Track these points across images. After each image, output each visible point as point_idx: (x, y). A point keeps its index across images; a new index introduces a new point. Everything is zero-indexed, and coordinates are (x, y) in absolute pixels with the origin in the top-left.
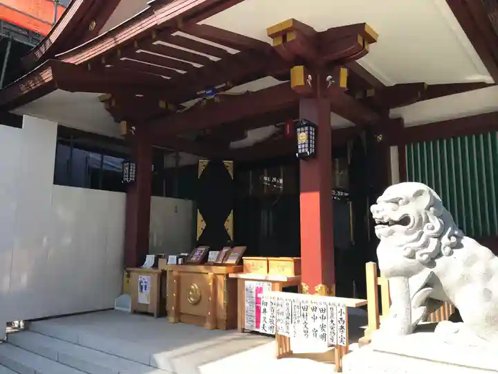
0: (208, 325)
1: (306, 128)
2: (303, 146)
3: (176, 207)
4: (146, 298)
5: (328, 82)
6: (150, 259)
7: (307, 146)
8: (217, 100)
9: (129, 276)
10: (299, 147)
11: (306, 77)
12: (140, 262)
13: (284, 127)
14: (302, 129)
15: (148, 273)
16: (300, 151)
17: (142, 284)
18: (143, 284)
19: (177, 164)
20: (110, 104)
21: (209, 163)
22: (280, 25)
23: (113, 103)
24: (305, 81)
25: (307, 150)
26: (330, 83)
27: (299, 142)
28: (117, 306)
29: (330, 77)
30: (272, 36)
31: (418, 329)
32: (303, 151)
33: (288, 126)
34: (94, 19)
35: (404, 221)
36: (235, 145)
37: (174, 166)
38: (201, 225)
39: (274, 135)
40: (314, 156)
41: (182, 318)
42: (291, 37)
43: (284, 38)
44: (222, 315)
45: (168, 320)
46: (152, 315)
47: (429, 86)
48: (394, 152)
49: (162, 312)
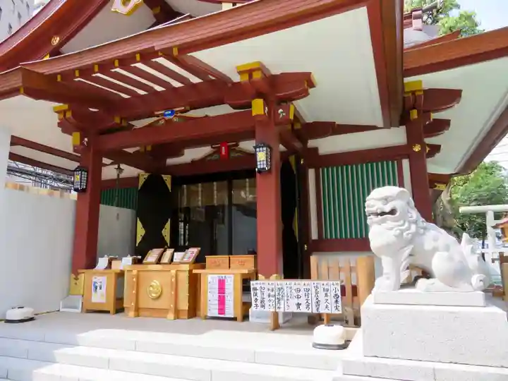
0: (171, 316)
1: (265, 149)
2: (262, 163)
3: (118, 215)
4: (100, 297)
5: (280, 114)
6: (102, 262)
7: (265, 162)
8: (175, 120)
9: (77, 279)
10: (259, 163)
11: (264, 109)
12: (92, 264)
13: (219, 149)
14: (261, 149)
15: (101, 274)
16: (259, 167)
17: (96, 285)
18: (98, 285)
19: (118, 175)
20: (65, 116)
21: (149, 176)
22: (248, 64)
23: (69, 115)
24: (264, 111)
25: (265, 166)
26: (281, 116)
27: (258, 160)
28: (63, 308)
29: (281, 111)
30: (240, 73)
31: (403, 286)
32: (262, 167)
33: (223, 148)
34: (57, 34)
35: (393, 212)
36: (170, 161)
37: (116, 177)
38: (141, 232)
39: (210, 155)
40: (270, 171)
41: (141, 313)
42: (257, 76)
43: (251, 76)
44: (184, 305)
45: (127, 315)
46: (108, 312)
47: (338, 125)
48: (311, 173)
49: (120, 309)
